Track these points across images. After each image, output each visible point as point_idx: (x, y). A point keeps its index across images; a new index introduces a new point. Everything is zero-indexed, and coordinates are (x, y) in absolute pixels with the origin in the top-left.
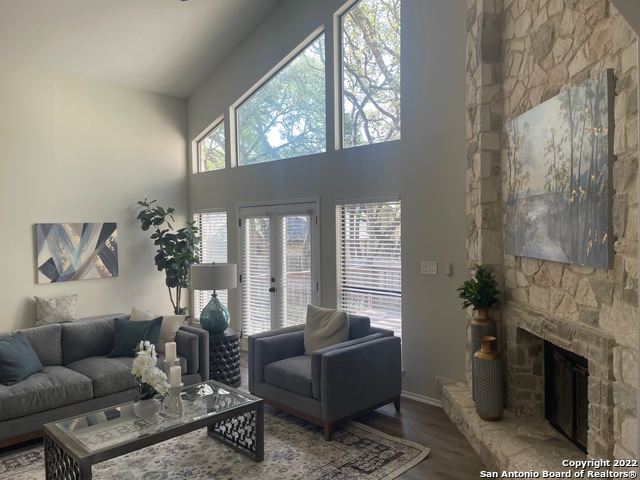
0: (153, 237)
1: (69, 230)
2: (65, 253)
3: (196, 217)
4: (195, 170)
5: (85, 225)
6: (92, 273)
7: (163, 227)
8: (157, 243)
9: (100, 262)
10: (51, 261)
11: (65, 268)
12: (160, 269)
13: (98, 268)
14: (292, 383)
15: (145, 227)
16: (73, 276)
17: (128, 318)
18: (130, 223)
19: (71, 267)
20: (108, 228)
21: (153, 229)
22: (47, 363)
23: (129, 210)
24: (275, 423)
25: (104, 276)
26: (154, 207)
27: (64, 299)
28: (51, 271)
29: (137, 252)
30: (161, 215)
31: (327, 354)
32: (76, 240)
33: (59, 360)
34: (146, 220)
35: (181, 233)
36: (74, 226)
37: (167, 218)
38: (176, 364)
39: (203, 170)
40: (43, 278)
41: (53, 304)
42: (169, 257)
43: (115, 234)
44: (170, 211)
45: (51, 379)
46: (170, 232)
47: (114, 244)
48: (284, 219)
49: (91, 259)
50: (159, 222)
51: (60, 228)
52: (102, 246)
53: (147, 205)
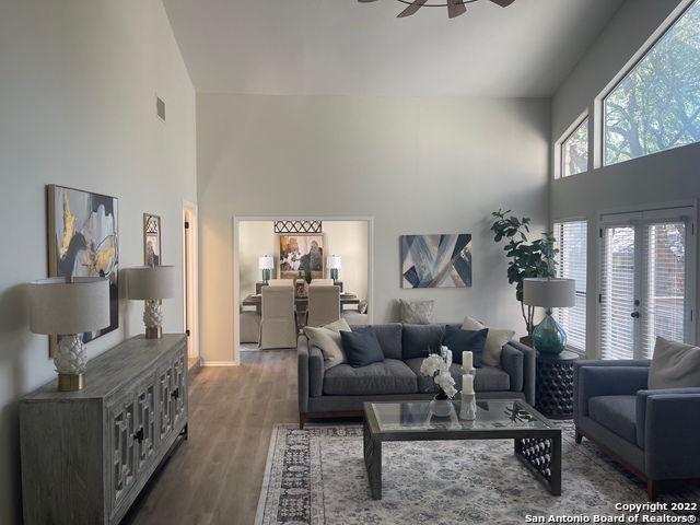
0: (507, 248)
1: (428, 241)
2: (425, 262)
3: (557, 227)
4: (557, 175)
5: (443, 236)
6: (447, 281)
7: (517, 238)
8: (510, 255)
9: (455, 272)
10: (413, 269)
11: (425, 275)
12: (511, 282)
13: (453, 277)
14: (614, 423)
15: (498, 239)
16: (431, 284)
17: (460, 326)
18: (485, 234)
19: (429, 275)
20: (464, 239)
21: (506, 240)
22: (388, 356)
23: (484, 221)
24: (596, 464)
25: (458, 286)
26: (507, 217)
27: (422, 304)
28: (413, 277)
29: (491, 263)
30: (514, 225)
31: (654, 397)
32: (434, 250)
33: (400, 355)
34: (500, 231)
35: (536, 245)
36: (433, 237)
37: (522, 229)
38: (471, 372)
39: (567, 173)
40: (407, 284)
41: (413, 307)
42: (521, 270)
43: (469, 245)
44: (525, 221)
45: (385, 369)
46: (524, 244)
47: (468, 255)
48: (654, 228)
49: (446, 268)
50: (512, 233)
51: (421, 238)
52: (457, 256)
53: (502, 216)
